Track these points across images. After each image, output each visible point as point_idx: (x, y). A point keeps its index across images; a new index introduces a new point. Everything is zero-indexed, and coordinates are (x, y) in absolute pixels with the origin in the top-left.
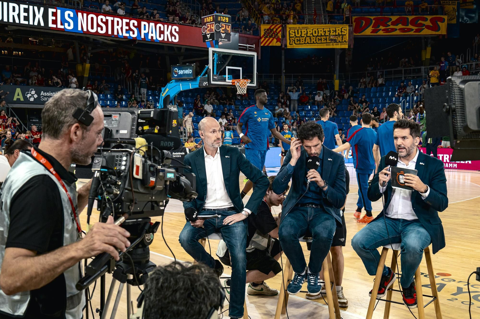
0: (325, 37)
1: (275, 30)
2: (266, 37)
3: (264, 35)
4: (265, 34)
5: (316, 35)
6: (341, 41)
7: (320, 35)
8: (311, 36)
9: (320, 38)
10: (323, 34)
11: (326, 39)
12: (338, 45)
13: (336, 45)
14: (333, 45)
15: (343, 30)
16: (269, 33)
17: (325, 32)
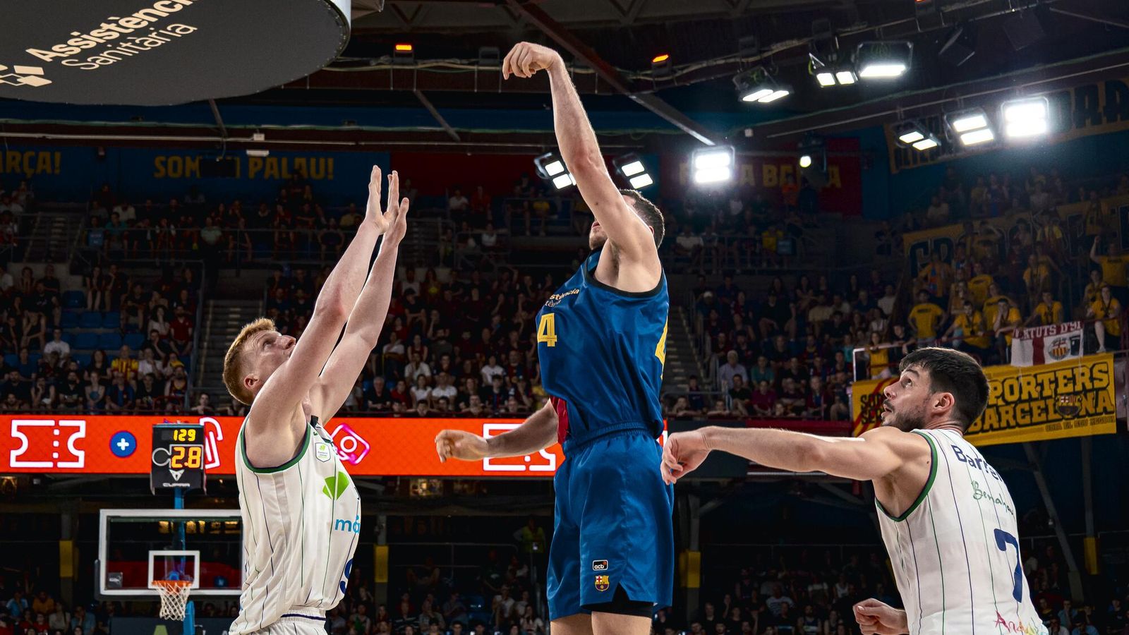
0: (1042, 404)
2: (869, 421)
3: (861, 416)
4: (864, 411)
5: (1015, 397)
6: (1092, 411)
7: (1025, 396)
8: (1000, 402)
9: (1026, 407)
10: (1035, 395)
11: (1046, 410)
12: (1084, 424)
13: (1078, 425)
14: (1068, 426)
15: (1096, 374)
17: (1042, 385)
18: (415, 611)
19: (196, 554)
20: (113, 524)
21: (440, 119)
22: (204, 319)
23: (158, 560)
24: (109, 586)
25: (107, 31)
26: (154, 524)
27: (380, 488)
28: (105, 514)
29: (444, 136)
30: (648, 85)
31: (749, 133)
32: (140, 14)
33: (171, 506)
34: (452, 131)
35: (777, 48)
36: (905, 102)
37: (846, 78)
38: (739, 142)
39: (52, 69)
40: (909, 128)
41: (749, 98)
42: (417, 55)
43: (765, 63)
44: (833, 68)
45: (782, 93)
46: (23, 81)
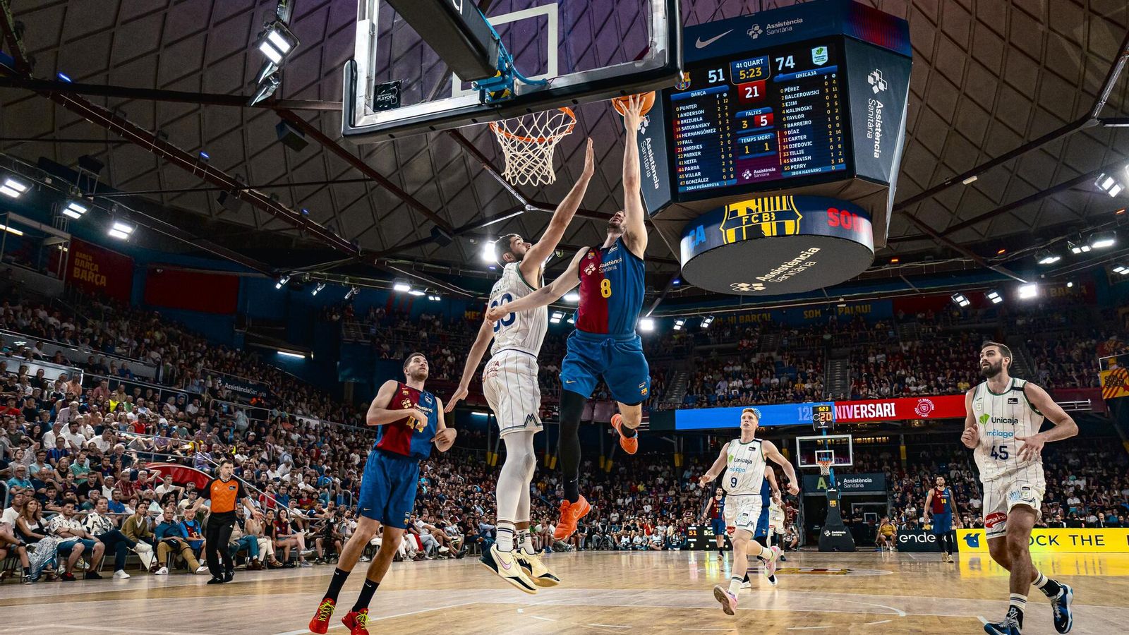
1: (1119, 375)
2: (1109, 386)
3: (1106, 385)
4: (1106, 382)
16: (1112, 381)
18: (919, 470)
19: (833, 451)
20: (801, 442)
21: (911, 285)
22: (827, 367)
23: (819, 454)
24: (802, 464)
25: (784, 267)
26: (815, 442)
27: (900, 424)
28: (798, 439)
29: (914, 292)
30: (996, 262)
31: (1043, 276)
32: (795, 260)
33: (822, 435)
34: (917, 289)
35: (1053, 241)
36: (1115, 255)
37: (1086, 249)
38: (1039, 280)
39: (765, 283)
40: (1117, 266)
41: (1042, 262)
42: (900, 262)
43: (1048, 247)
44: (1080, 246)
45: (1057, 259)
46: (756, 289)
